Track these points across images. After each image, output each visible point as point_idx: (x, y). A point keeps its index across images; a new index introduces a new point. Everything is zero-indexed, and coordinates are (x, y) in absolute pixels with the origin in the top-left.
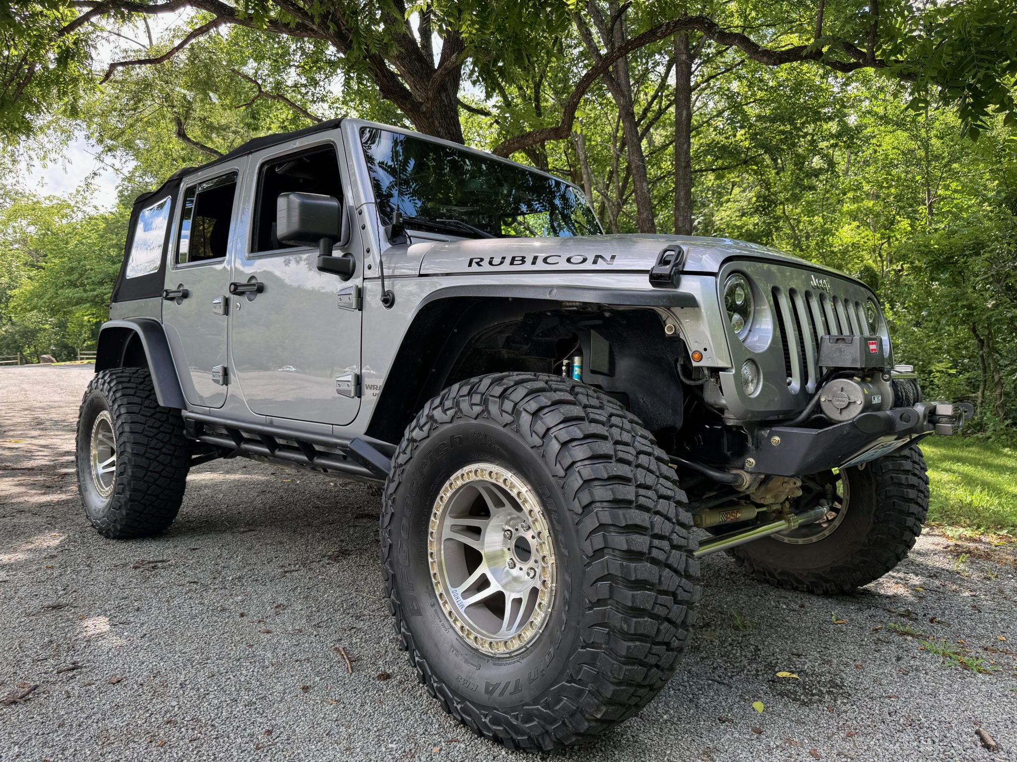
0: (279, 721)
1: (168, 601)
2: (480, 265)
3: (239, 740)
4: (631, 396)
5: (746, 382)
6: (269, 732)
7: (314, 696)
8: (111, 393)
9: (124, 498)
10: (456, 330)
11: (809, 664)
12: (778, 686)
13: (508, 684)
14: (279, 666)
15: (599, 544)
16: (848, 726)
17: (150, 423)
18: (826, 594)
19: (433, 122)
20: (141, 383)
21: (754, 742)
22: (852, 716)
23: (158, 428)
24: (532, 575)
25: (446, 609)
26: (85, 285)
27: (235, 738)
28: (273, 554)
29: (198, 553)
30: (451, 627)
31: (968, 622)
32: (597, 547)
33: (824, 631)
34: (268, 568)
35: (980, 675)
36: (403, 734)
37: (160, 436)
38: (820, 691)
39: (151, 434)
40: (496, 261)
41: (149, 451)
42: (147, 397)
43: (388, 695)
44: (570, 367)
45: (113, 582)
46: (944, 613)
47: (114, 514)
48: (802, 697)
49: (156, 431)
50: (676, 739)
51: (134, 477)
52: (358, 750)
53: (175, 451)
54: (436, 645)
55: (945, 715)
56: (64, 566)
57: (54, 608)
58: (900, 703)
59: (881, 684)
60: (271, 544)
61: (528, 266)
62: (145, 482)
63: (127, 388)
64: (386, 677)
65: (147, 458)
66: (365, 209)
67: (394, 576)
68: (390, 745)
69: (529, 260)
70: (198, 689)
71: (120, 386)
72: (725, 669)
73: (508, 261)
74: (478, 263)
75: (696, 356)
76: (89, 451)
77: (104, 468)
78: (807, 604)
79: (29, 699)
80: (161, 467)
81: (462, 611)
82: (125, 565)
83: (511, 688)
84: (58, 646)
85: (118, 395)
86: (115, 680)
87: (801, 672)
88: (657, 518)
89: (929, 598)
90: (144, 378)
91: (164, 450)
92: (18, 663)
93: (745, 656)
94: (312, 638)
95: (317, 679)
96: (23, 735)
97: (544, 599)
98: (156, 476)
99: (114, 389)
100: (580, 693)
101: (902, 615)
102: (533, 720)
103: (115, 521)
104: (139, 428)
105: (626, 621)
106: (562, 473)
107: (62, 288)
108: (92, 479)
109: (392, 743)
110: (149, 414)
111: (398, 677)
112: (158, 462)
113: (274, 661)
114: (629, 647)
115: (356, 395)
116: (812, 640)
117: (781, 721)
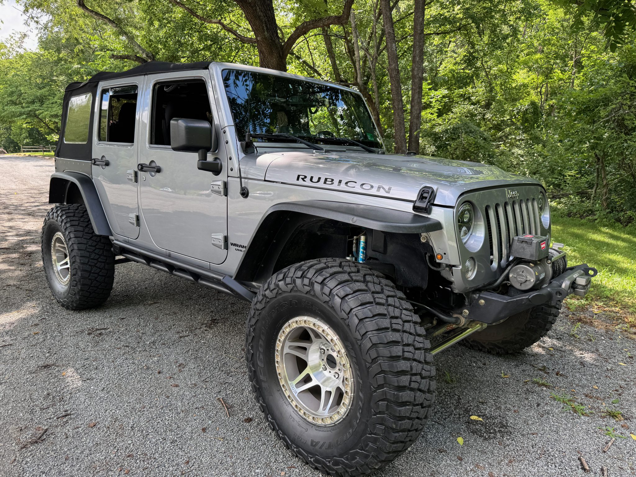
0: (192, 454)
1: (113, 361)
2: (304, 181)
3: (171, 469)
4: (396, 267)
5: (468, 271)
6: (188, 462)
7: (209, 435)
8: (63, 224)
9: (77, 289)
10: (288, 219)
11: (488, 410)
12: (472, 426)
13: (324, 443)
14: (187, 412)
15: (381, 382)
16: (510, 456)
17: (90, 243)
18: (499, 355)
19: (256, 10)
20: (82, 217)
21: (458, 466)
22: (512, 448)
23: (95, 246)
24: (337, 377)
25: (287, 394)
26: (22, 104)
27: (169, 467)
28: (172, 323)
29: (125, 322)
30: (290, 404)
31: (577, 375)
32: (379, 383)
33: (497, 384)
34: (170, 334)
35: (583, 417)
36: (263, 462)
37: (97, 251)
38: (495, 430)
39: (91, 250)
40: (315, 179)
41: (91, 261)
42: (87, 226)
43: (252, 433)
44: (358, 241)
45: (77, 346)
46: (564, 367)
47: (72, 297)
48: (485, 434)
49: (94, 248)
50: (416, 465)
51: (82, 277)
52: (239, 474)
53: (106, 260)
54: (281, 414)
55: (562, 446)
56: (45, 333)
57: (45, 367)
58: (538, 439)
59: (528, 424)
60: (169, 314)
61: (335, 186)
62: (90, 279)
63: (73, 220)
64: (249, 420)
65: (90, 265)
66: (227, 129)
67: (255, 371)
68: (257, 471)
69: (336, 182)
70: (142, 431)
71: (69, 220)
72: (442, 413)
73: (322, 180)
74: (303, 179)
75: (439, 256)
76: (51, 255)
77: (61, 265)
78: (487, 362)
79: (44, 439)
80: (99, 270)
81: (296, 395)
82: (82, 332)
83: (326, 445)
84: (53, 397)
85: (68, 225)
86: (92, 425)
87: (483, 416)
88: (414, 364)
89: (556, 356)
90: (83, 213)
91: (99, 260)
92: (32, 412)
93: (453, 403)
94: (203, 390)
95: (210, 422)
96: (46, 467)
97: (346, 400)
98: (96, 275)
99: (65, 221)
100: (366, 457)
101: (540, 370)
102: (339, 465)
103: (72, 301)
104: (83, 247)
105: (395, 423)
106: (360, 338)
107: (6, 105)
108: (54, 273)
109: (257, 469)
110: (89, 238)
111: (256, 420)
112: (97, 267)
113: (183, 409)
114: (396, 436)
115: (224, 249)
116: (490, 390)
117: (473, 451)
